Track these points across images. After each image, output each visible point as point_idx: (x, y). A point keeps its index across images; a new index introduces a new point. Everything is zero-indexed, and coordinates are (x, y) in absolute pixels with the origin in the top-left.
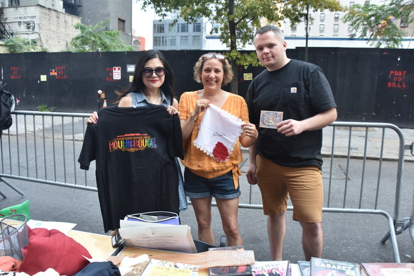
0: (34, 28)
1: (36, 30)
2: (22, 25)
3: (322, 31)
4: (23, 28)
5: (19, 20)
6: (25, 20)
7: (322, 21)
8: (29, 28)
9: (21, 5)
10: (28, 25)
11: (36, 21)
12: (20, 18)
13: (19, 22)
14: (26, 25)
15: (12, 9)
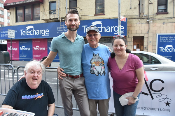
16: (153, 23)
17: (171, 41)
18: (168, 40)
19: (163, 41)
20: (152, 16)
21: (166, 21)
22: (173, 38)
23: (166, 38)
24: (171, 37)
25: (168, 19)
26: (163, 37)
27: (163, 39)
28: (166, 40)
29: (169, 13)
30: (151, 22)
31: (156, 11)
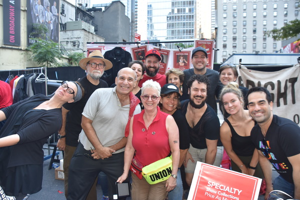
0: (78, 46)
1: (80, 47)
2: (69, 44)
3: (244, 48)
4: (70, 46)
5: (66, 40)
6: (72, 40)
7: (244, 41)
8: (74, 46)
9: (67, 29)
10: (74, 44)
11: (81, 40)
12: (68, 39)
13: (67, 41)
14: (72, 44)
15: (62, 32)
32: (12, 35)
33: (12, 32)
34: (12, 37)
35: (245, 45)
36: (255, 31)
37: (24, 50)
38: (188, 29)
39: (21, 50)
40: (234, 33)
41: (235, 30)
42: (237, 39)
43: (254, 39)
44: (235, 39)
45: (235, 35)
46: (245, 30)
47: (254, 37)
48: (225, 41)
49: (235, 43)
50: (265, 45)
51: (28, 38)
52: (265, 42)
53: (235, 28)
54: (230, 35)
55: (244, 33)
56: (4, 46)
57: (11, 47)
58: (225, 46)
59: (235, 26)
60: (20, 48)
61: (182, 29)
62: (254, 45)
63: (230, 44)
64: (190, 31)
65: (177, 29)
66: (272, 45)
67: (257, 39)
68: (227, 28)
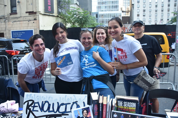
16: (8, 22)
17: (20, 36)
18: (18, 35)
19: (15, 36)
20: (7, 17)
21: (16, 20)
22: (21, 34)
23: (16, 34)
24: (20, 33)
25: (17, 18)
26: (15, 33)
27: (15, 35)
28: (17, 35)
29: (18, 13)
30: (7, 21)
31: (10, 12)
32: (49, 6)
33: (49, 4)
34: (49, 7)
35: (150, 14)
36: (156, 6)
37: (56, 17)
38: (115, 5)
39: (54, 16)
40: (144, 8)
41: (145, 5)
42: (146, 11)
43: (156, 11)
44: (144, 11)
45: (144, 9)
46: (150, 5)
47: (156, 10)
48: (138, 12)
49: (144, 13)
50: (162, 14)
51: (58, 8)
52: (162, 13)
53: (144, 4)
54: (141, 9)
55: (150, 7)
56: (45, 13)
57: (49, 14)
58: (138, 15)
59: (144, 3)
60: (54, 15)
61: (112, 5)
62: (156, 14)
63: (141, 14)
64: (116, 6)
65: (108, 5)
66: (167, 14)
67: (158, 11)
68: (140, 4)
